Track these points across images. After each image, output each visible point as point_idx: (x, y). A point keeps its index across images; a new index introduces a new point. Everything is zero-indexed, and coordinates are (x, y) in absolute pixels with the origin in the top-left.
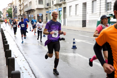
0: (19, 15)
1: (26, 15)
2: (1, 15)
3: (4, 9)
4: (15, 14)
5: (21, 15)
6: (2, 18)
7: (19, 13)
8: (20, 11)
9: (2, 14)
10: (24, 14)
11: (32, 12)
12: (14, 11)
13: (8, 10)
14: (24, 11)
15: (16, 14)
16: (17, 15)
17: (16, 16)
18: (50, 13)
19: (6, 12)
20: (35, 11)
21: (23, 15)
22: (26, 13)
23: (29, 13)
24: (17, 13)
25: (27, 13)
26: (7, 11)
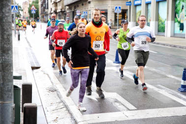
0: (52, 12)
1: (68, 11)
2: (20, 11)
3: (25, 3)
4: (44, 11)
5: (58, 11)
6: (22, 17)
7: (54, 9)
8: (56, 4)
9: (22, 10)
10: (63, 10)
11: (83, 5)
12: (42, 5)
13: (31, 3)
14: (63, 4)
15: (46, 10)
16: (49, 12)
17: (47, 15)
18: (136, 6)
19: (28, 6)
20: (89, 2)
21: (61, 11)
22: (67, 7)
23: (75, 8)
24: (48, 8)
25: (70, 8)
26: (30, 5)
